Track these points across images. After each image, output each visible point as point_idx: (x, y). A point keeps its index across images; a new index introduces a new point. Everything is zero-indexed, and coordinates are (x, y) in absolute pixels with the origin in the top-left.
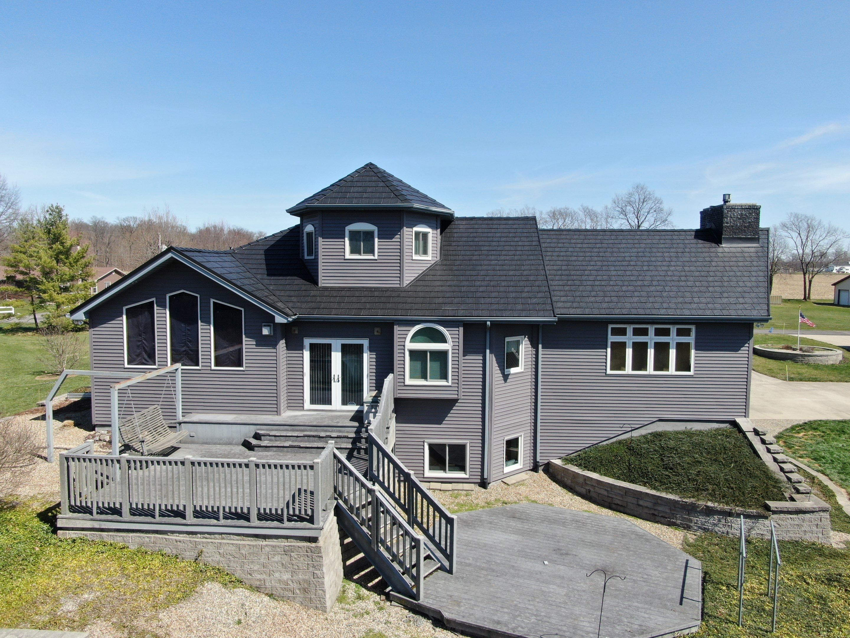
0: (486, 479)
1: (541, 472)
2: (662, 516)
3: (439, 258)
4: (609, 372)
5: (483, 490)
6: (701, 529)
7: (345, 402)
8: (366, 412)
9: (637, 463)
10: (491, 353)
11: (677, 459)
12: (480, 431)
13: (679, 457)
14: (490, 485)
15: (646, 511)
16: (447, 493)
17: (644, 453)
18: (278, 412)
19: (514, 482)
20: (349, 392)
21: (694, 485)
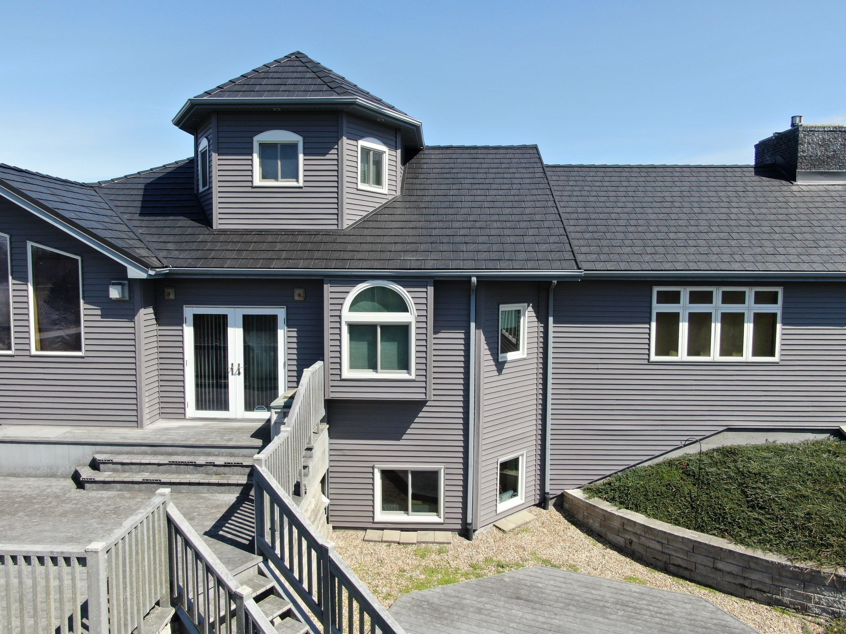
0: (470, 524)
1: (551, 507)
2: (758, 590)
3: (399, 193)
4: (654, 358)
5: (466, 542)
6: (828, 613)
7: (249, 406)
8: (275, 423)
9: (704, 497)
10: (477, 328)
11: (770, 493)
12: (461, 449)
13: (772, 488)
14: (476, 533)
15: (728, 578)
16: (410, 548)
17: (713, 482)
18: (138, 423)
19: (513, 526)
20: (258, 390)
21: (806, 536)
